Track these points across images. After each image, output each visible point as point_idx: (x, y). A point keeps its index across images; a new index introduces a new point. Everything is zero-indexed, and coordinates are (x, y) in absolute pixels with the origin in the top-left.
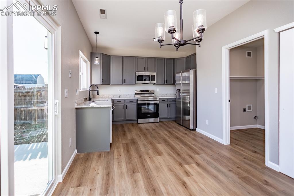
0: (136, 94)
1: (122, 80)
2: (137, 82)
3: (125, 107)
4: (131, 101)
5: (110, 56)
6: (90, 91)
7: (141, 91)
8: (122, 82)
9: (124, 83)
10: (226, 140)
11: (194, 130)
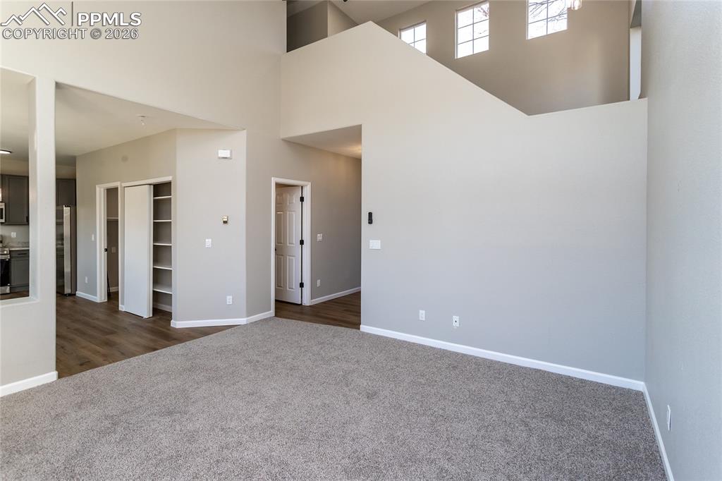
10: (100, 296)
11: (73, 295)
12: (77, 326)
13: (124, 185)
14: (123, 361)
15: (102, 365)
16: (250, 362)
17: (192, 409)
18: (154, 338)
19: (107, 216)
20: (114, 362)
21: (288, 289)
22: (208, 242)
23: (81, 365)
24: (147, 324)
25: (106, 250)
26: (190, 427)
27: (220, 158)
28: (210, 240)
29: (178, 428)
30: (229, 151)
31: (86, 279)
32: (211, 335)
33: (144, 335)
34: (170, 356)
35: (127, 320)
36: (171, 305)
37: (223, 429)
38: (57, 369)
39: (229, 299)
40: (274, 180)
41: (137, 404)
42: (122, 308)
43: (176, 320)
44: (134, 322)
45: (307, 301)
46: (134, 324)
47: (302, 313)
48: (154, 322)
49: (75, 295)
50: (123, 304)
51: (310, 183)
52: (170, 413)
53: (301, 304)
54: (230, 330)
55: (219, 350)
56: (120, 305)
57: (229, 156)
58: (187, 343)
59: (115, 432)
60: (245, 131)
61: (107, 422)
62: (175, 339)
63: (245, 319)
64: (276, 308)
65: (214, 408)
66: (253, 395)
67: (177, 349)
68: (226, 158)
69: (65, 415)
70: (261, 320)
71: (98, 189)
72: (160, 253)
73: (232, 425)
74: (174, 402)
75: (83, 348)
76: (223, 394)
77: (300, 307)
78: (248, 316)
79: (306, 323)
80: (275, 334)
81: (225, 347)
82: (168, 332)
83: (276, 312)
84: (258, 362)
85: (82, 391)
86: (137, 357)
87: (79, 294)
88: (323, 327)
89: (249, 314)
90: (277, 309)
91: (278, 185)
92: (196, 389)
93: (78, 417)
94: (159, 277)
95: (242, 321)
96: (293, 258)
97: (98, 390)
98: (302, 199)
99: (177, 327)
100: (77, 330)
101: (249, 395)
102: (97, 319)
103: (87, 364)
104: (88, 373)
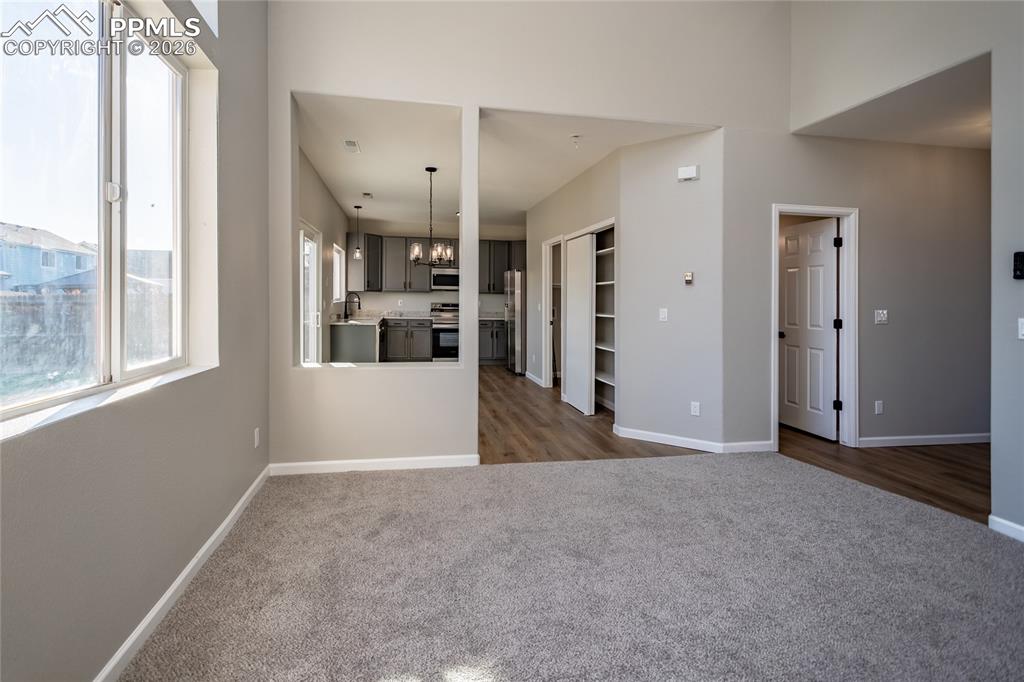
0: (432, 310)
1: (405, 284)
2: (433, 287)
3: (408, 335)
4: (421, 324)
5: (381, 237)
6: (346, 302)
7: (444, 305)
9: (409, 289)
10: (545, 381)
11: (522, 375)
12: (517, 410)
13: (567, 238)
14: (546, 463)
15: (525, 462)
16: (717, 518)
17: (608, 561)
18: (588, 442)
19: (553, 282)
20: (537, 461)
21: (809, 408)
22: (663, 313)
23: (506, 455)
24: (587, 424)
25: (552, 323)
26: (598, 588)
27: (680, 181)
28: (666, 310)
29: (582, 581)
30: (694, 168)
31: (534, 357)
32: (664, 458)
33: (580, 436)
34: (601, 472)
35: (567, 413)
36: (614, 402)
37: (644, 615)
38: (479, 453)
39: (695, 407)
40: (776, 209)
41: (544, 525)
42: (565, 398)
43: (618, 425)
44: (573, 417)
45: (849, 437)
46: (572, 420)
47: (837, 459)
48: (596, 422)
49: (524, 375)
50: (565, 393)
51: (857, 211)
52: (578, 555)
53: (837, 442)
54: (694, 456)
55: (669, 483)
56: (562, 394)
57: (694, 175)
58: (628, 460)
59: (509, 552)
60: (722, 130)
61: (506, 535)
62: (613, 451)
63: (722, 445)
64: (781, 438)
65: (640, 572)
66: (709, 576)
67: (612, 465)
68: (690, 179)
69: (471, 509)
70: (750, 453)
71: (543, 247)
72: (603, 328)
73: (663, 615)
74: (587, 540)
75: (514, 436)
76: (659, 556)
77: (834, 446)
78: (726, 441)
79: (842, 478)
80: (772, 481)
81: (679, 480)
82: (608, 439)
83: (780, 445)
84: (731, 522)
85: (496, 486)
86: (562, 462)
87: (529, 374)
88: (882, 494)
89: (727, 438)
90: (782, 440)
91: (787, 220)
92: (621, 531)
93: (482, 517)
94: (603, 361)
95: (717, 447)
96: (821, 353)
97: (510, 492)
98: (838, 242)
99: (620, 435)
100: (514, 414)
101: (703, 574)
102: (537, 406)
103: (511, 456)
104: (508, 466)
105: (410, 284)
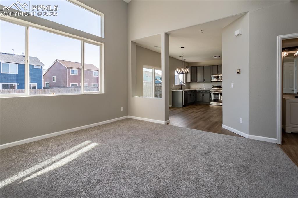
0: (212, 88)
1: (203, 80)
2: (211, 81)
3: (203, 95)
4: (206, 92)
5: (196, 67)
7: (216, 86)
8: (203, 81)
9: (204, 82)
30: (239, 30)
39: (241, 120)
60: (249, 13)
68: (238, 35)
78: (250, 134)
95: (247, 136)
99: (224, 128)
105: (205, 80)
